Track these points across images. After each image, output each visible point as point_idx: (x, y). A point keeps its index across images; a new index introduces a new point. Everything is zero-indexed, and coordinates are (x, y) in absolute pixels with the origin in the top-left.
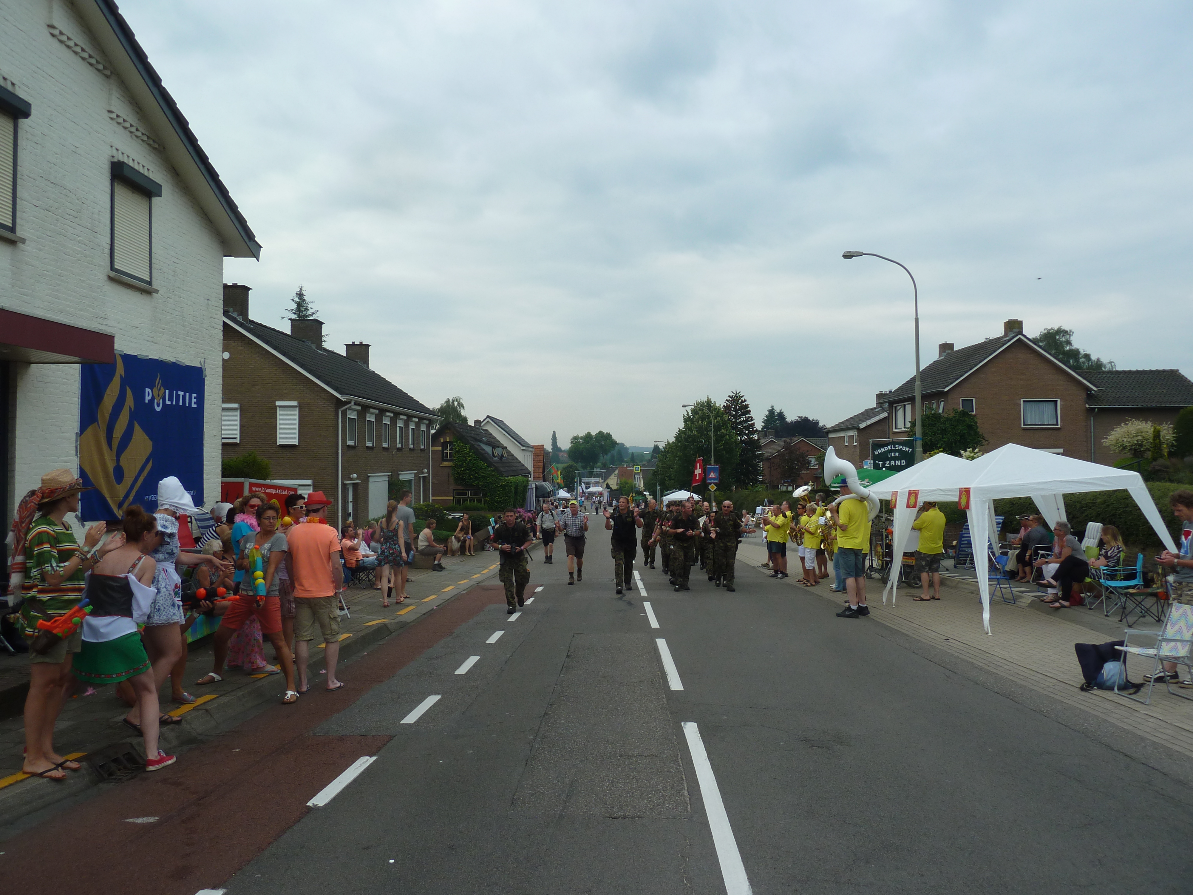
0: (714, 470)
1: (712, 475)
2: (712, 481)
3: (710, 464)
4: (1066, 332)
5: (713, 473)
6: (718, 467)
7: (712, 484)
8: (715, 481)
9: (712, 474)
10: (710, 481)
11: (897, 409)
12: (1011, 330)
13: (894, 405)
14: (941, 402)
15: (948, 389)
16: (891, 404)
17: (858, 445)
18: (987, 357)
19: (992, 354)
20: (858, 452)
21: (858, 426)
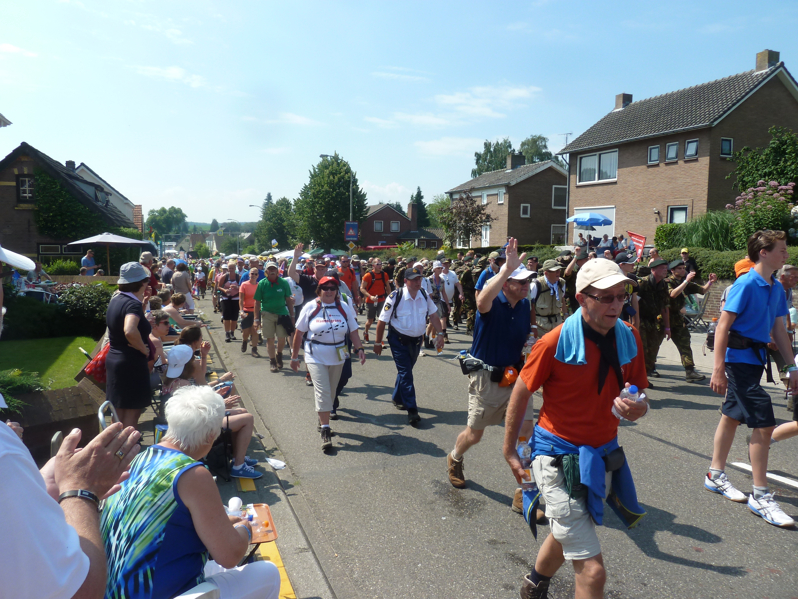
0: (353, 227)
1: (351, 232)
2: (351, 239)
3: (349, 221)
5: (352, 230)
6: (357, 223)
7: (351, 242)
8: (354, 239)
10: (349, 239)
11: (584, 160)
12: (769, 62)
13: (579, 156)
14: (689, 143)
15: (716, 123)
16: (573, 155)
17: (507, 204)
18: (751, 90)
19: (756, 86)
20: (505, 210)
21: (509, 183)
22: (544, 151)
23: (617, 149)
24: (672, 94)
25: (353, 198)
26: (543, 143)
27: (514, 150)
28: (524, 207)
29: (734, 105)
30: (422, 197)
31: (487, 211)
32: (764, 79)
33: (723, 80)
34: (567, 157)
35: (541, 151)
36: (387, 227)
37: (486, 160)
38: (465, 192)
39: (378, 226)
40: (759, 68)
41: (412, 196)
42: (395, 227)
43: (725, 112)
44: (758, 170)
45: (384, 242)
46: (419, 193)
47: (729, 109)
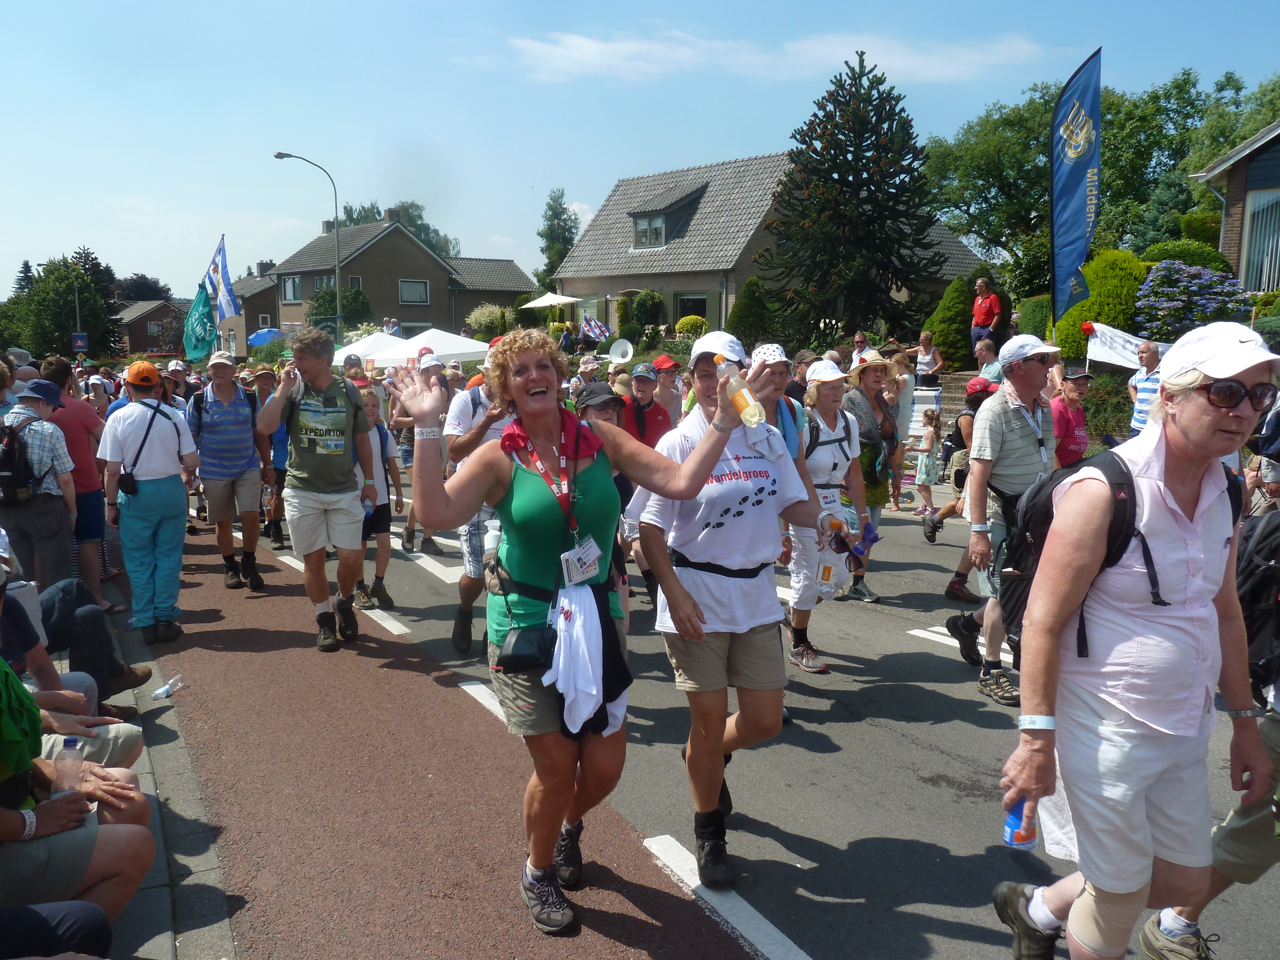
0: (81, 338)
1: (80, 343)
2: (80, 350)
3: (77, 331)
6: (85, 334)
7: (81, 353)
8: (83, 350)
13: (285, 276)
15: (340, 266)
16: (280, 276)
17: (244, 315)
20: (243, 320)
21: (243, 295)
23: (300, 276)
28: (262, 317)
29: (356, 252)
32: (382, 233)
39: (154, 329)
43: (348, 257)
47: (352, 255)
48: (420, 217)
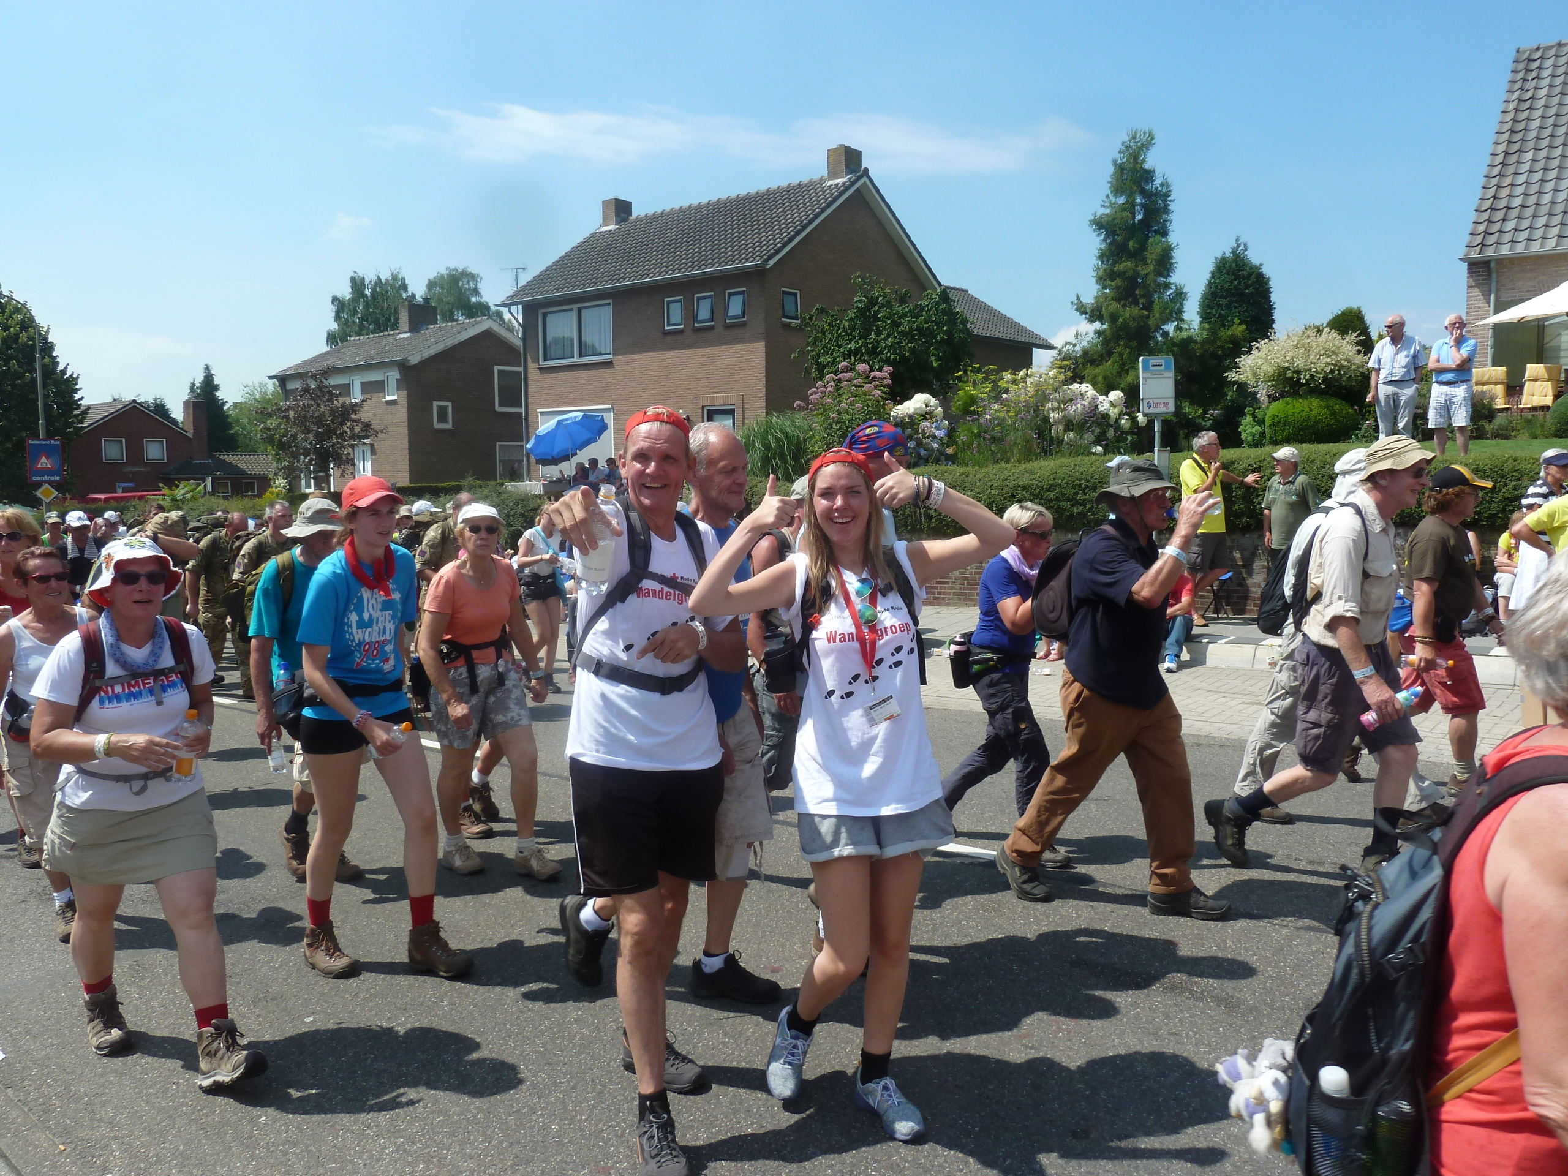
0: (48, 451)
1: (44, 462)
2: (46, 478)
3: (37, 437)
4: (473, 277)
5: (47, 459)
6: (58, 443)
7: (47, 485)
8: (52, 478)
9: (44, 460)
10: (38, 478)
11: (550, 319)
12: (847, 166)
13: (541, 311)
14: (730, 294)
15: (771, 263)
16: (530, 309)
17: (403, 401)
18: (823, 210)
19: (829, 205)
20: (401, 414)
21: (406, 359)
22: (473, 300)
23: (610, 301)
24: (699, 207)
25: (45, 386)
26: (472, 285)
27: (414, 296)
28: (438, 406)
29: (798, 233)
30: (216, 388)
31: (364, 415)
32: (841, 194)
33: (780, 190)
34: (518, 311)
35: (469, 300)
36: (135, 453)
37: (354, 312)
38: (314, 377)
39: (113, 450)
40: (833, 174)
41: (193, 385)
42: (155, 451)
43: (784, 245)
44: (839, 346)
45: (130, 485)
46: (208, 380)
47: (791, 240)
48: (476, 292)
